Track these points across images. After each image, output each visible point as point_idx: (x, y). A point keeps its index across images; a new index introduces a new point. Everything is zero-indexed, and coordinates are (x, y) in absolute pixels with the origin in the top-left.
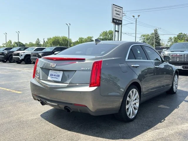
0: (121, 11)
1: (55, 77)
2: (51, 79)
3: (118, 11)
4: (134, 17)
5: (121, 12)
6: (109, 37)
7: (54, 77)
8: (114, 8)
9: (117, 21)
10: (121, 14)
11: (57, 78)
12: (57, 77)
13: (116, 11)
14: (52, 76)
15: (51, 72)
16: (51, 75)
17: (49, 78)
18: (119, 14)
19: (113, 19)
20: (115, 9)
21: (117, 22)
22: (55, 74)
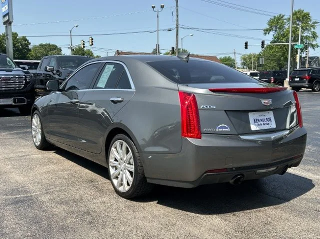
1: (265, 122)
2: (258, 129)
7: (262, 123)
11: (268, 124)
12: (268, 122)
14: (259, 123)
15: (252, 116)
16: (256, 121)
17: (254, 127)
22: (262, 118)
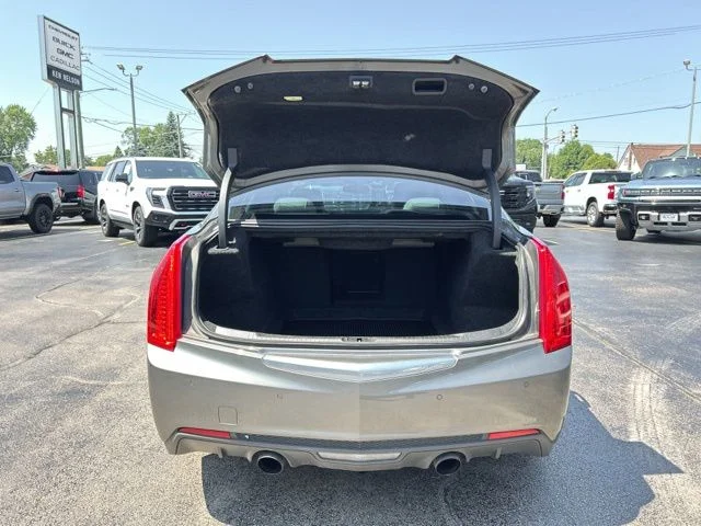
0: (74, 43)
3: (64, 43)
4: (122, 68)
5: (77, 48)
6: (10, 128)
8: (48, 29)
9: (65, 77)
10: (75, 53)
13: (58, 41)
18: (68, 54)
19: (50, 69)
20: (51, 33)
21: (64, 80)
